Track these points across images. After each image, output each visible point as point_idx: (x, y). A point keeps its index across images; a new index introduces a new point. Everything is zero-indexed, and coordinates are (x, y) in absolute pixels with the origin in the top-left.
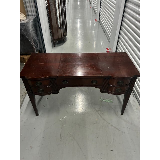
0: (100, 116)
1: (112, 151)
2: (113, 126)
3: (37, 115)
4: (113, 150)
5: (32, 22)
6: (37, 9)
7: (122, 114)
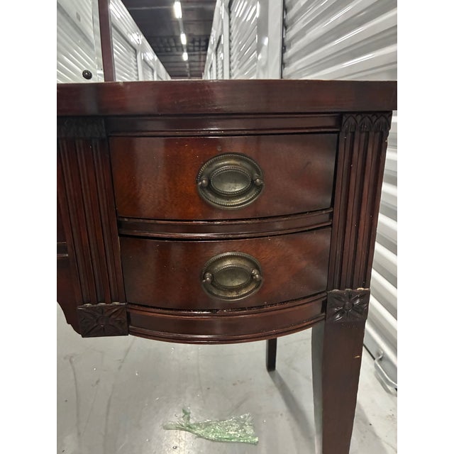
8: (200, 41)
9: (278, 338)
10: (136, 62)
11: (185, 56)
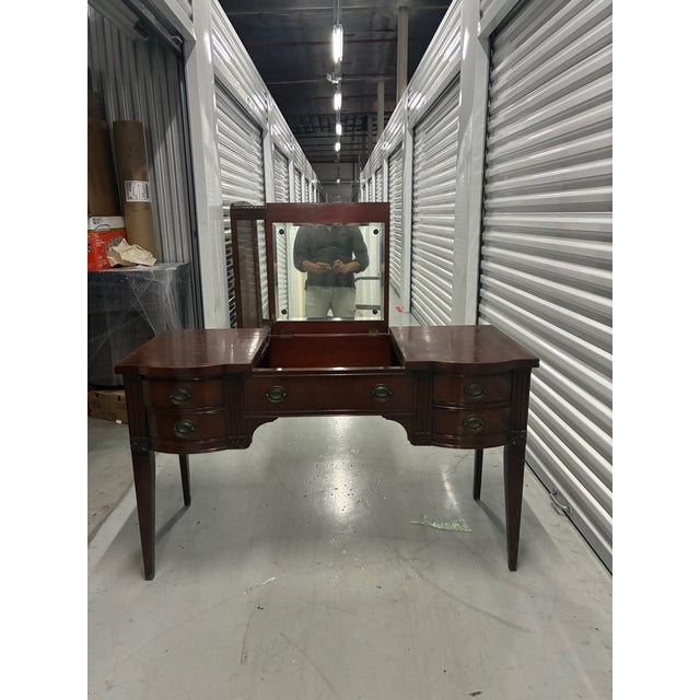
0: (421, 575)
1: (474, 694)
2: (477, 610)
3: (149, 574)
4: (479, 693)
5: (174, 271)
6: (195, 240)
7: (513, 566)
8: (354, 120)
9: (485, 450)
10: (288, 172)
11: (338, 147)
